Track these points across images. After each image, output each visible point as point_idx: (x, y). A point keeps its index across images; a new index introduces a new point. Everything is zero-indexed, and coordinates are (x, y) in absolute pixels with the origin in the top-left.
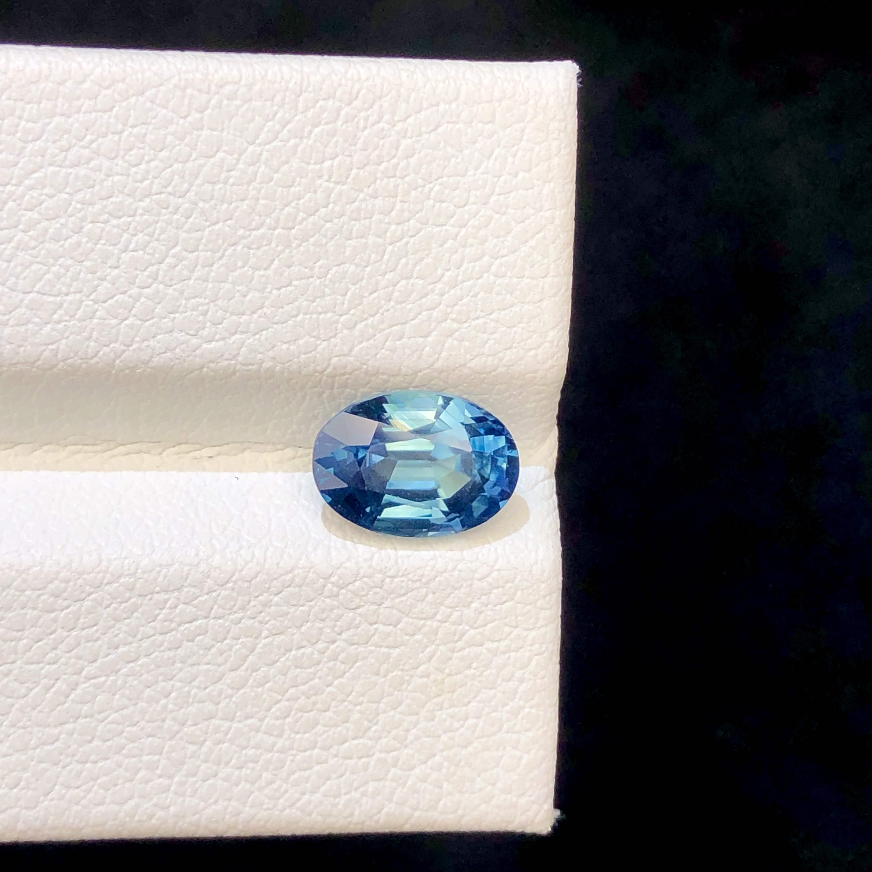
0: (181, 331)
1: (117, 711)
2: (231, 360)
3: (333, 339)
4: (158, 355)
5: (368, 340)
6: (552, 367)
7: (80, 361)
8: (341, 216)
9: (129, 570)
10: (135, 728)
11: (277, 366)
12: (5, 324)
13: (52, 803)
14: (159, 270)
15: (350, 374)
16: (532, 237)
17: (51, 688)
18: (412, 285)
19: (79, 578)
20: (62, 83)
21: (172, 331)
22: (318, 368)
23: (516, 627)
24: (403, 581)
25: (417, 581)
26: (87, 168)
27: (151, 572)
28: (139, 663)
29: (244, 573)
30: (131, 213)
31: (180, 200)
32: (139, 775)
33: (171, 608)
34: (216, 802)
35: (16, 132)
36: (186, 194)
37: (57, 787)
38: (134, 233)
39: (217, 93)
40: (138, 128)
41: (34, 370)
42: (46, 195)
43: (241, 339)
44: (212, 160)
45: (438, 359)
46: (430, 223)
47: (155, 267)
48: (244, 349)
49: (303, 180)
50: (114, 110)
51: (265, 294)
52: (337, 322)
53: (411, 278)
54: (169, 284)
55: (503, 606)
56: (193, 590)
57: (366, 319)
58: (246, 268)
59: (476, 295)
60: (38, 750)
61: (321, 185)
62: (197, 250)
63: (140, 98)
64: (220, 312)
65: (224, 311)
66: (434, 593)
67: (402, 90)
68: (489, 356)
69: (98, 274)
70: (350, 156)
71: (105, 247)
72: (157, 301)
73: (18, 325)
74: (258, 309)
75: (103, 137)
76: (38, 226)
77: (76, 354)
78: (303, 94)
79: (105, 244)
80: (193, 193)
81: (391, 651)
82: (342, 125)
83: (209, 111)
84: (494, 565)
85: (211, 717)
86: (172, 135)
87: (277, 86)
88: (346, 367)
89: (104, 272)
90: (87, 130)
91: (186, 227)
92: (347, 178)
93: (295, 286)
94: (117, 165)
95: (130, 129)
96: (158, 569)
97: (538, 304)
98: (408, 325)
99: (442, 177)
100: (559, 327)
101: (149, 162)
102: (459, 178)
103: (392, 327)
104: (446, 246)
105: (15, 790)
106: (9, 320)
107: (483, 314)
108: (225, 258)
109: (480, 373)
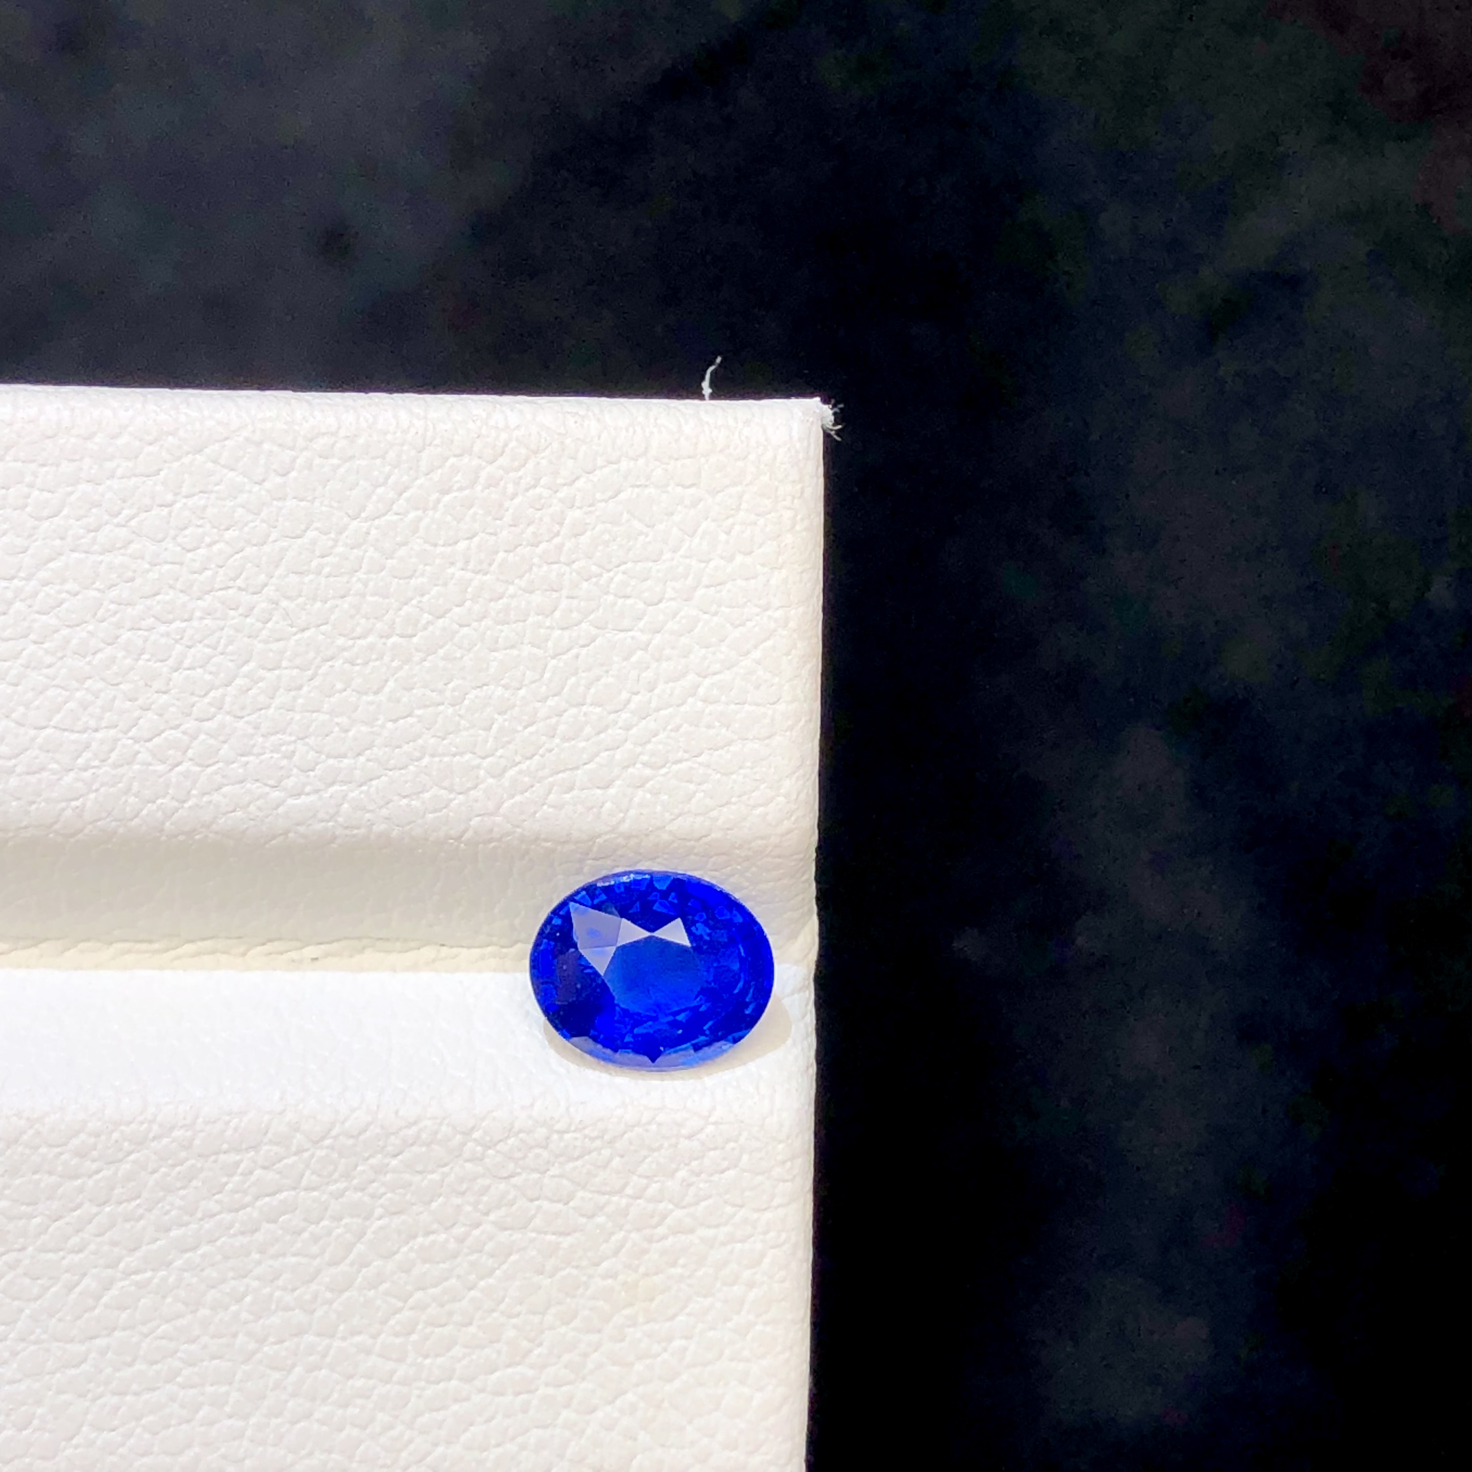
0: (257, 780)
1: (167, 1321)
2: (328, 821)
3: (472, 792)
4: (225, 814)
5: (522, 793)
6: (789, 831)
7: (114, 824)
8: (484, 617)
9: (185, 1119)
10: (193, 1347)
11: (394, 830)
12: (11, 771)
13: (78, 1451)
14: (224, 696)
15: (499, 840)
16: (756, 647)
17: (74, 1288)
18: (585, 714)
19: (113, 1131)
20: (89, 437)
21: (242, 782)
22: (452, 833)
23: (742, 1206)
24: (576, 1139)
25: (597, 1138)
26: (123, 555)
27: (214, 1122)
28: (199, 1252)
29: (347, 1125)
30: (186, 616)
31: (255, 596)
32: (201, 1414)
33: (242, 1174)
34: (310, 1454)
35: (26, 506)
36: (263, 589)
37: (84, 1429)
38: (189, 644)
39: (306, 448)
40: (196, 497)
41: (51, 835)
42: (68, 592)
43: (342, 791)
44: (299, 541)
45: (623, 820)
46: (610, 626)
47: (221, 690)
48: (346, 806)
49: (428, 568)
50: (162, 473)
51: (375, 729)
52: (478, 767)
53: (583, 705)
54: (239, 714)
55: (722, 1175)
56: (275, 1148)
57: (519, 763)
58: (349, 691)
59: (677, 729)
60: (58, 1375)
61: (453, 574)
62: (278, 667)
63: (198, 456)
64: (312, 755)
65: (317, 752)
66: (622, 1156)
67: (568, 441)
68: (696, 815)
69: (140, 702)
70: (495, 534)
71: (149, 663)
72: (222, 738)
73: (28, 773)
74: (367, 749)
75: (147, 511)
76: (55, 635)
77: (109, 814)
78: (427, 448)
79: (149, 660)
80: (273, 588)
81: (561, 1239)
82: (482, 491)
83: (293, 474)
84: (709, 1116)
85: (300, 1332)
86: (243, 507)
87: (389, 437)
88: (491, 831)
89: (148, 698)
90: (124, 501)
91: (264, 634)
92: (490, 565)
93: (419, 716)
94: (166, 549)
95: (184, 500)
96: (227, 1118)
97: (767, 741)
98: (579, 772)
99: (625, 563)
100: (797, 774)
101: (210, 545)
102: (651, 564)
103: (558, 773)
104: (634, 659)
105: (25, 1432)
106: (15, 766)
107: (686, 756)
108: (318, 677)
109: (684, 839)
